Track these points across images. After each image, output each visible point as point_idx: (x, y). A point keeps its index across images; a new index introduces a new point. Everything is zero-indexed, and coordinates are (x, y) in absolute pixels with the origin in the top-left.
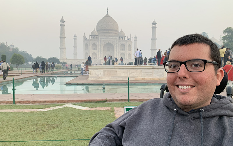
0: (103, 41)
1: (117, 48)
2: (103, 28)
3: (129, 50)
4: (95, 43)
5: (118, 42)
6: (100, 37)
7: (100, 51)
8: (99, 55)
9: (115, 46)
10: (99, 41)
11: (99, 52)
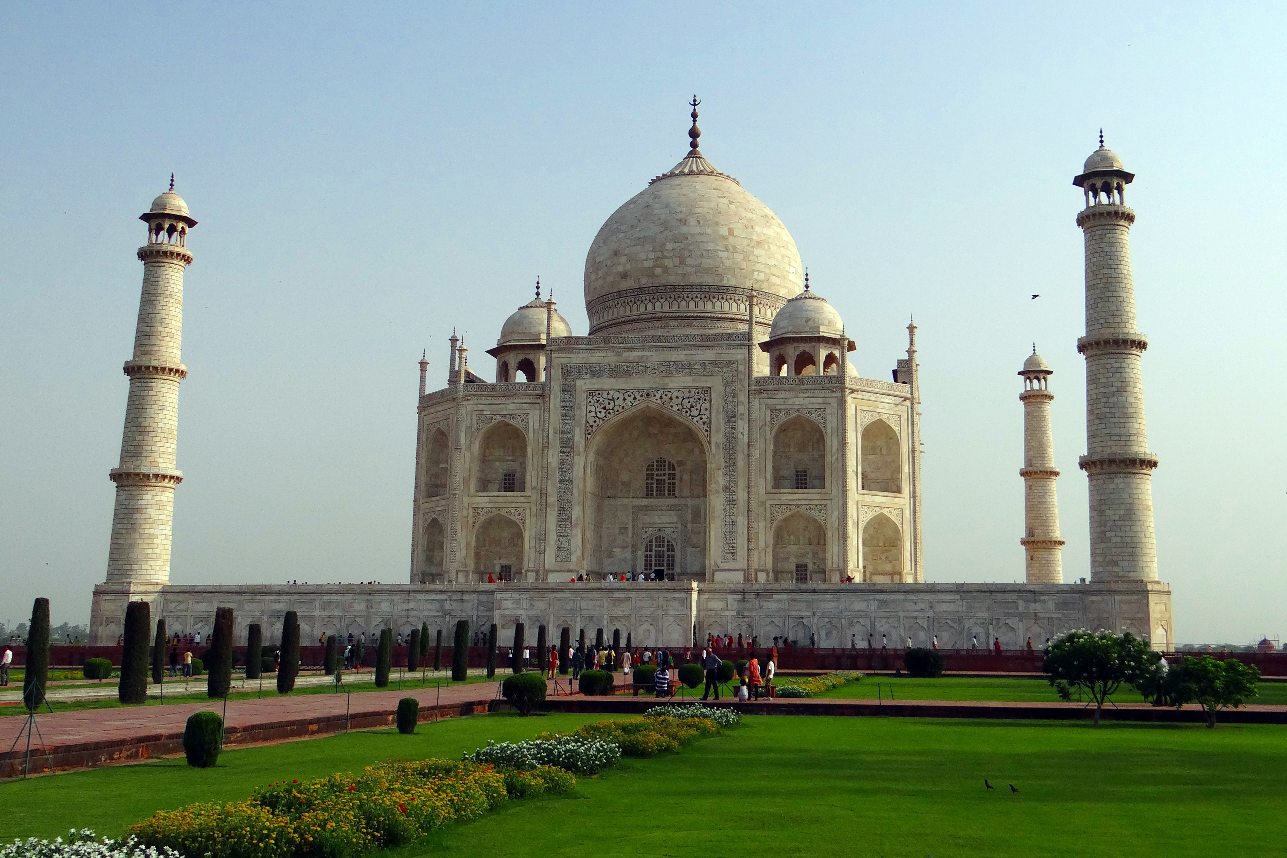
0: (591, 393)
1: (731, 463)
2: (624, 276)
3: (867, 484)
4: (512, 422)
5: (742, 397)
6: (561, 359)
7: (553, 499)
8: (542, 539)
9: (717, 438)
10: (555, 401)
11: (543, 507)
